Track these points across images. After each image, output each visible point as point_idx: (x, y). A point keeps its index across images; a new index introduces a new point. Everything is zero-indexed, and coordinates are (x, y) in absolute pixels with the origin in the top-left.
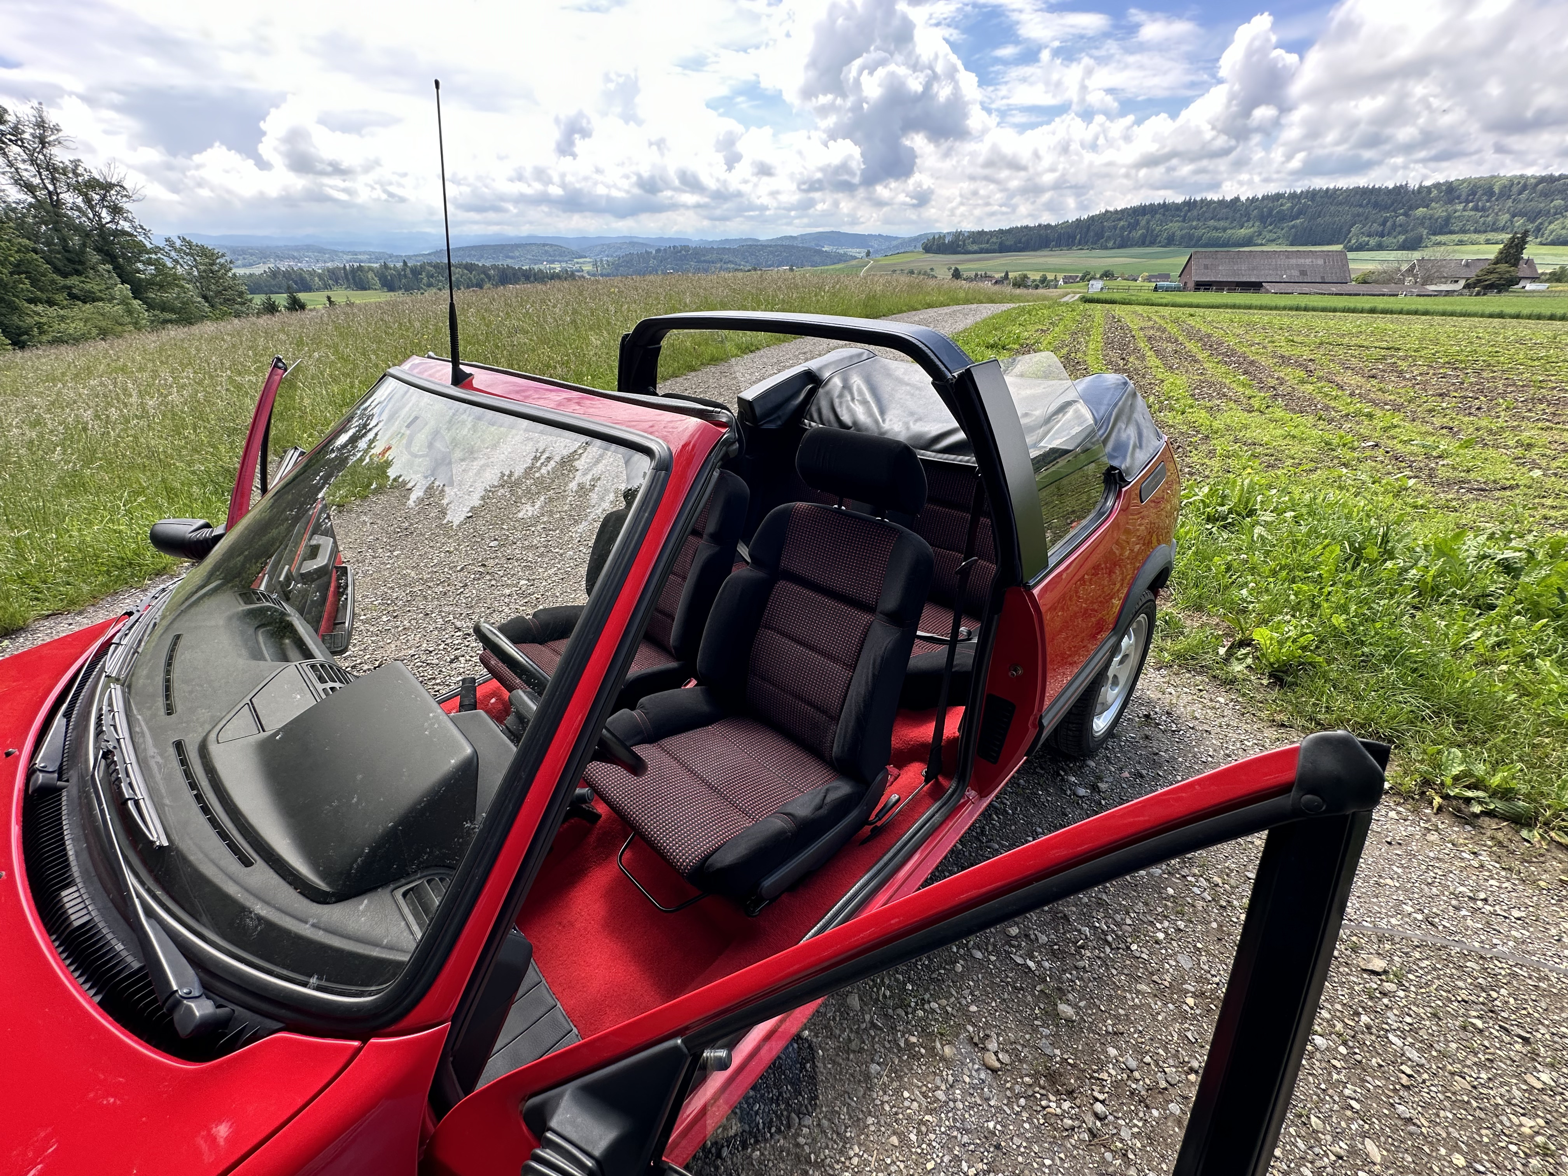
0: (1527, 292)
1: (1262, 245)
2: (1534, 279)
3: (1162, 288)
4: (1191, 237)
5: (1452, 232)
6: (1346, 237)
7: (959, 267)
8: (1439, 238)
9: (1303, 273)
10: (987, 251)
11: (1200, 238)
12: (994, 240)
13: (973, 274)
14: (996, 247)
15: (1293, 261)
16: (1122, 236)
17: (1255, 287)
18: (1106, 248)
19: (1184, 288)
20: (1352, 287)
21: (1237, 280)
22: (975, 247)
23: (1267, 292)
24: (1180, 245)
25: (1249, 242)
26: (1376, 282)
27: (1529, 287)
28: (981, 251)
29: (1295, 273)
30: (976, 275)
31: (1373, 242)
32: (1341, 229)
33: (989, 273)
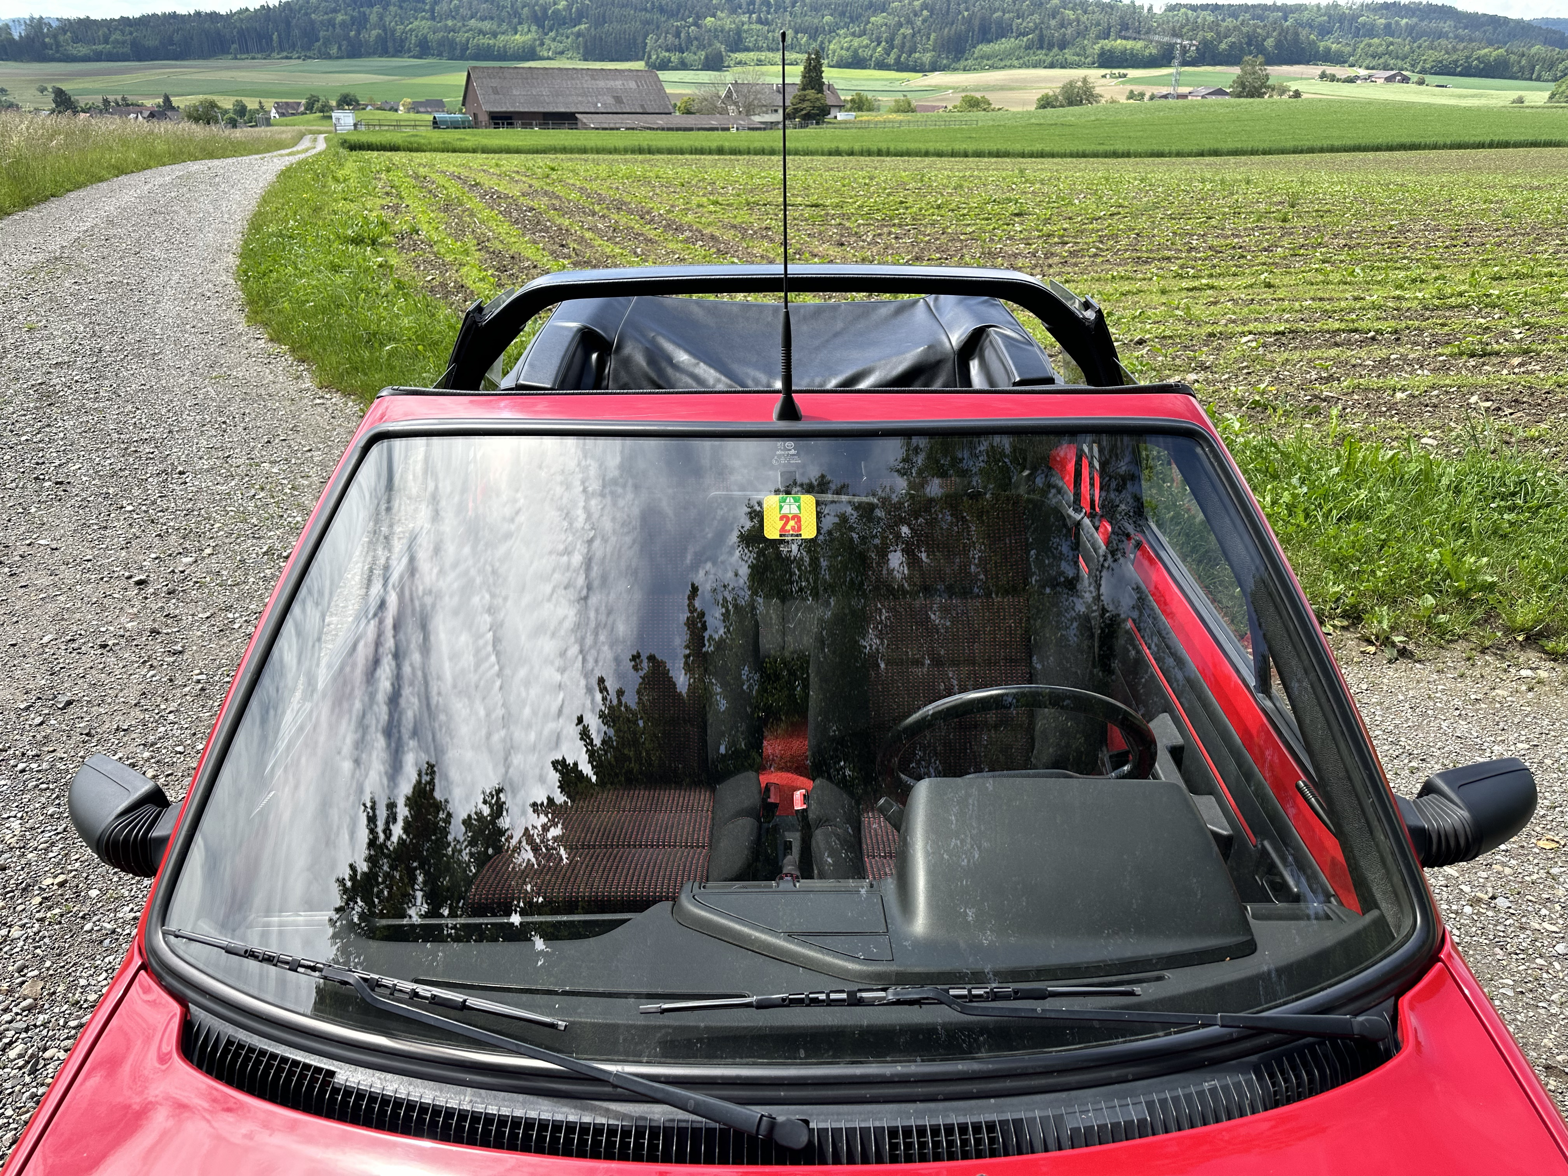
0: (840, 123)
1: (549, 58)
2: (841, 107)
3: (444, 122)
4: (452, 44)
5: (747, 49)
6: (644, 53)
7: (64, 87)
8: (740, 56)
9: (618, 100)
10: (111, 57)
11: (465, 48)
12: (116, 36)
13: (98, 100)
14: (127, 50)
15: (601, 84)
16: (347, 38)
17: (567, 119)
18: (329, 57)
19: (475, 124)
20: (678, 119)
21: (542, 110)
22: (82, 50)
23: (586, 127)
24: (440, 55)
25: (531, 55)
26: (699, 111)
27: (841, 116)
28: (98, 57)
29: (610, 100)
30: (106, 102)
31: (675, 57)
32: (635, 39)
33: (131, 99)
